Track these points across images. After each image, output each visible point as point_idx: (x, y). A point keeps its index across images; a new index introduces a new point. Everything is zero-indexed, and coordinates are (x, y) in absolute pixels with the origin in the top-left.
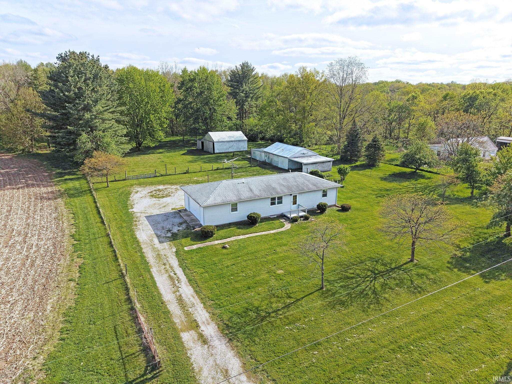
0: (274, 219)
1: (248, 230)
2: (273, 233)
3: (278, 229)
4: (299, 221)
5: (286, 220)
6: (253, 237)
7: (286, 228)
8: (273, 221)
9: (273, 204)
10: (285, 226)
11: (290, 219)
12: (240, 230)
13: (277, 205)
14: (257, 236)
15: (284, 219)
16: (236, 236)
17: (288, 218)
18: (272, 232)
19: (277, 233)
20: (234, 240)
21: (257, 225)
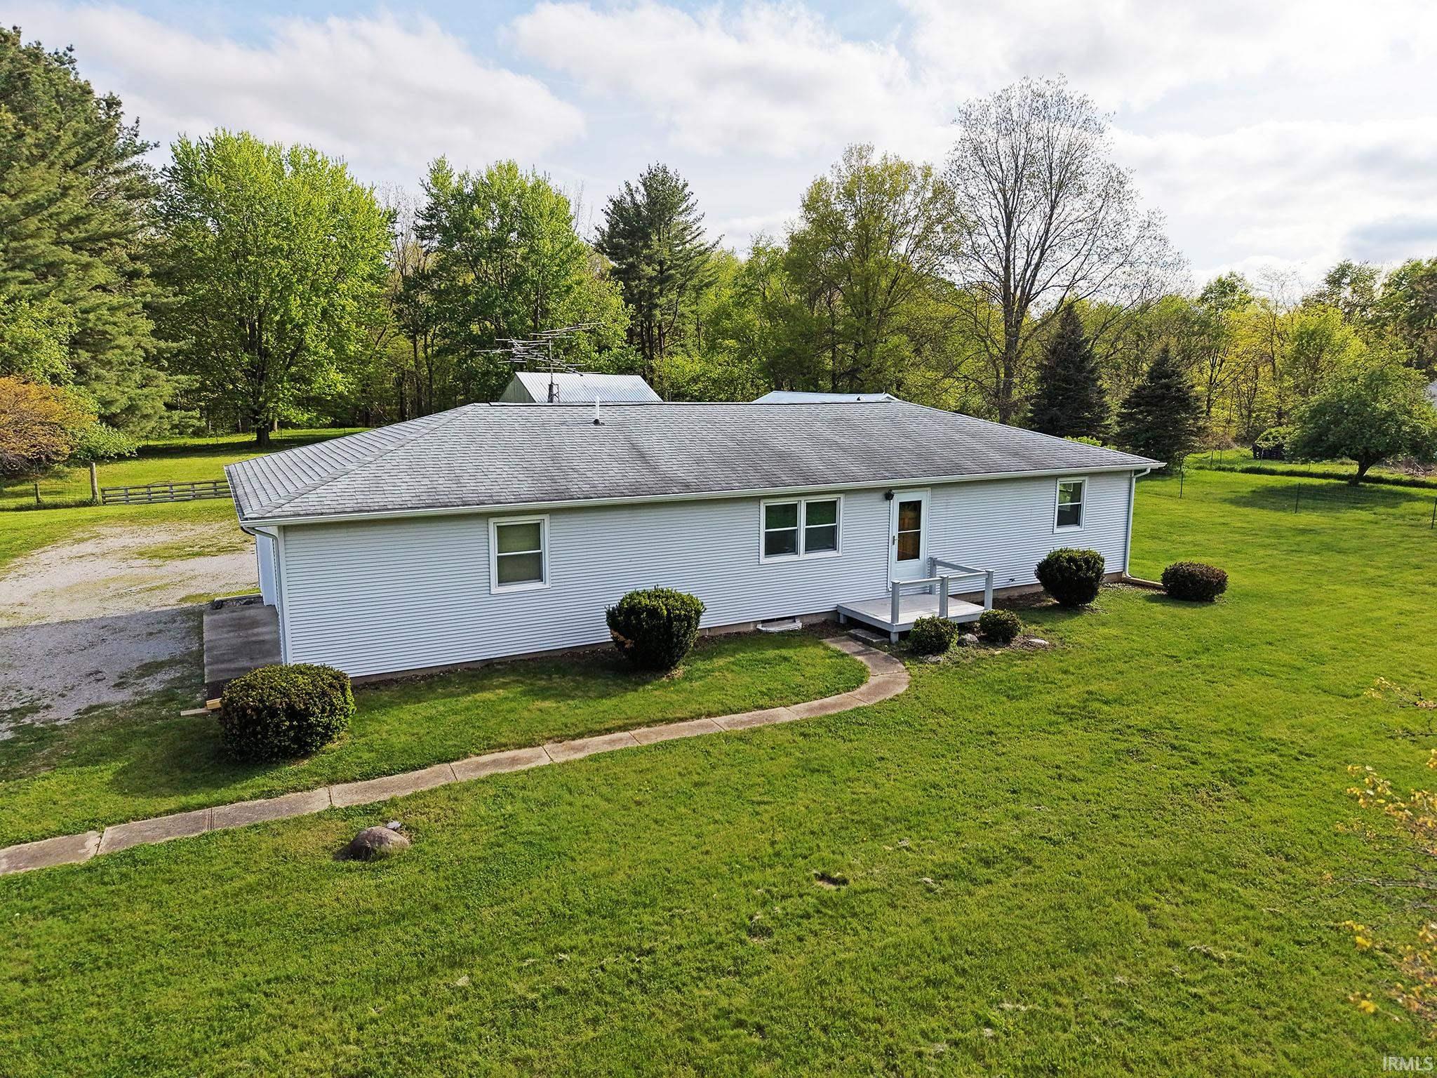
0: (786, 639)
1: (607, 703)
2: (791, 726)
3: (823, 695)
4: (953, 648)
5: (866, 642)
6: (635, 752)
7: (879, 688)
8: (784, 652)
9: (778, 544)
10: (872, 681)
11: (894, 638)
12: (548, 704)
13: (802, 555)
14: (666, 746)
15: (856, 638)
16: (502, 747)
17: (881, 632)
18: (785, 714)
19: (820, 723)
20: (474, 776)
21: (679, 672)
